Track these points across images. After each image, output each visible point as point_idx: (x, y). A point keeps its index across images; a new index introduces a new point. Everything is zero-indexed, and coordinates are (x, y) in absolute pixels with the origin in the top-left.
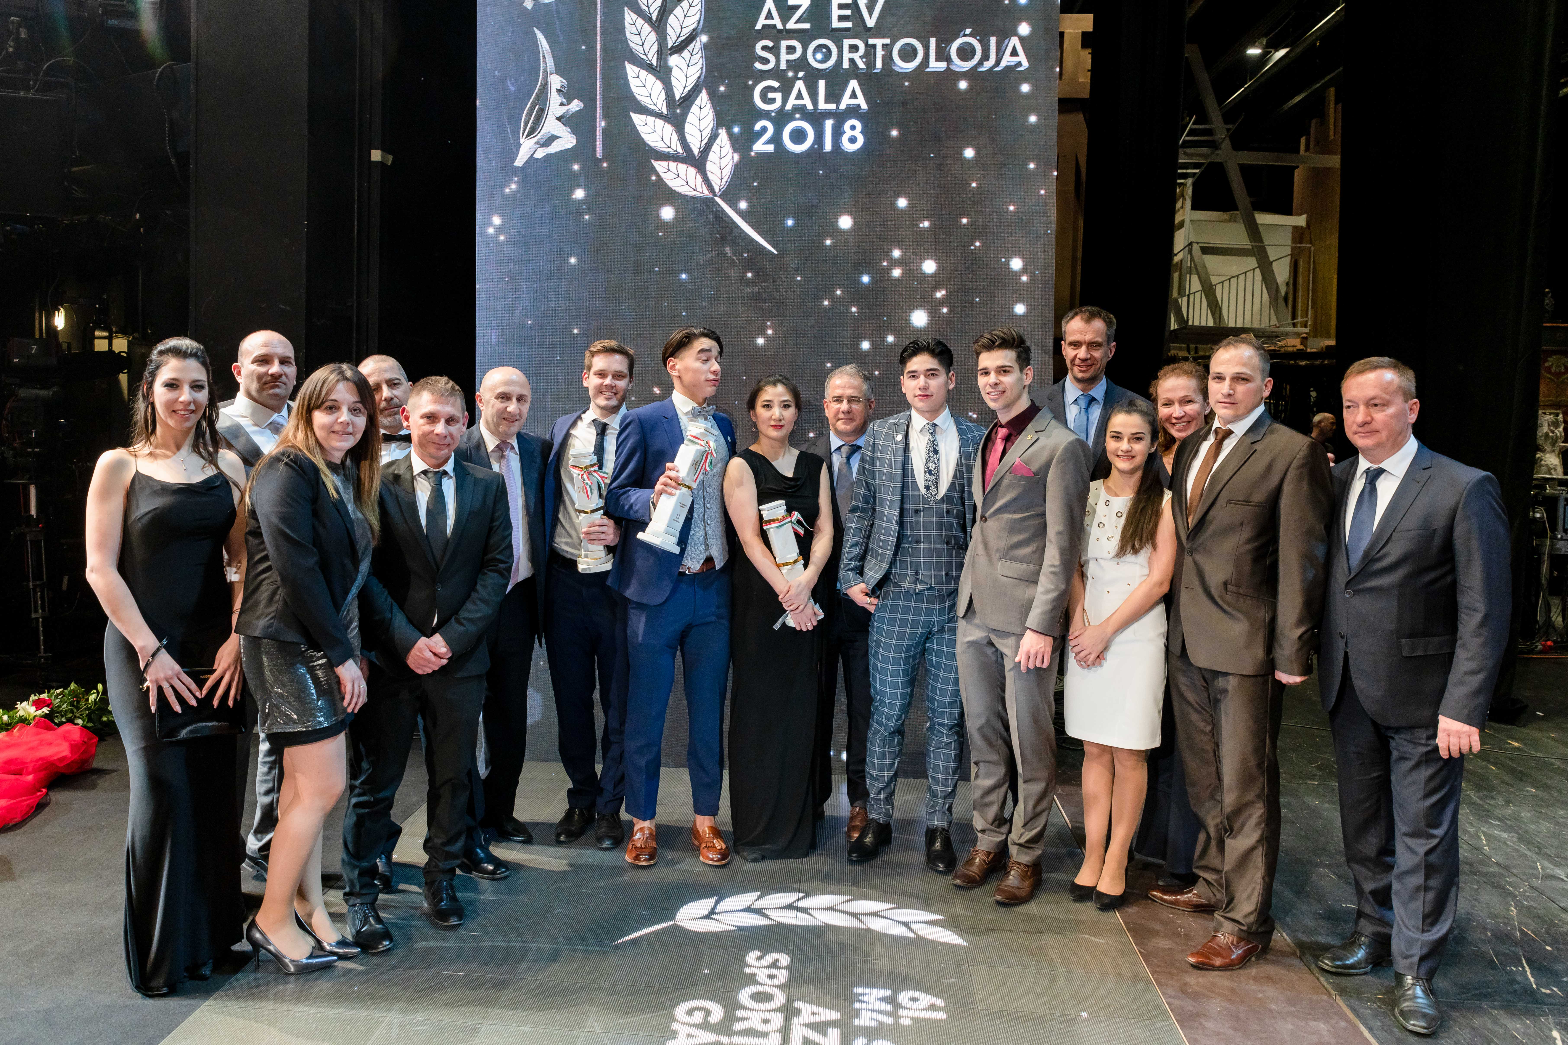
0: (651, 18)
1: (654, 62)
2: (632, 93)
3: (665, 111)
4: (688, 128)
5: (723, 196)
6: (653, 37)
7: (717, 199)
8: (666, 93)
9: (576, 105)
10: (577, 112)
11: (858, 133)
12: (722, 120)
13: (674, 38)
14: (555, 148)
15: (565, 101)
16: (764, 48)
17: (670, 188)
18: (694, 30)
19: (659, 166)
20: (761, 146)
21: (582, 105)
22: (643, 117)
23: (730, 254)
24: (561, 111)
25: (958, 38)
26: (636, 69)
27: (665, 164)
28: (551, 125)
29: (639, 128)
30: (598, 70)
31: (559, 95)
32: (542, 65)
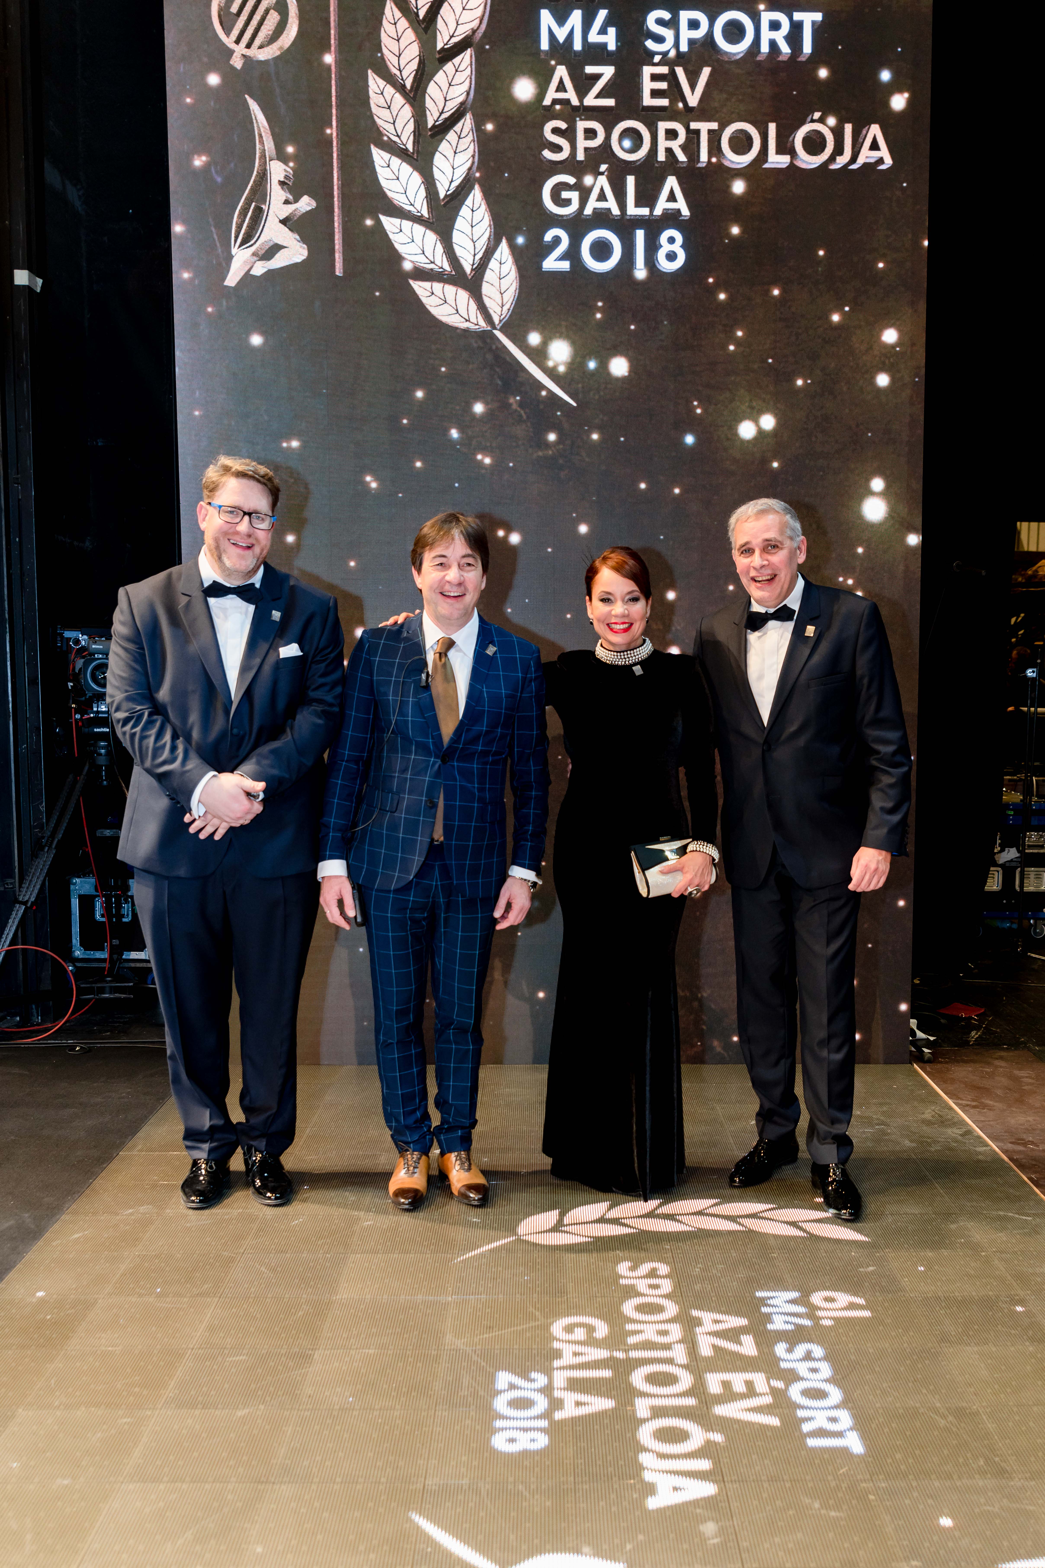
0: (404, 86)
1: (410, 147)
2: (381, 187)
3: (425, 213)
4: (457, 237)
5: (506, 328)
6: (408, 111)
7: (498, 333)
8: (427, 189)
11: (678, 247)
12: (501, 227)
13: (436, 115)
16: (555, 131)
17: (434, 317)
18: (462, 104)
19: (420, 288)
20: (553, 263)
22: (397, 221)
23: (515, 405)
25: (802, 123)
26: (386, 156)
27: (427, 285)
29: (391, 236)
30: (335, 155)
31: (282, 188)
32: (258, 146)
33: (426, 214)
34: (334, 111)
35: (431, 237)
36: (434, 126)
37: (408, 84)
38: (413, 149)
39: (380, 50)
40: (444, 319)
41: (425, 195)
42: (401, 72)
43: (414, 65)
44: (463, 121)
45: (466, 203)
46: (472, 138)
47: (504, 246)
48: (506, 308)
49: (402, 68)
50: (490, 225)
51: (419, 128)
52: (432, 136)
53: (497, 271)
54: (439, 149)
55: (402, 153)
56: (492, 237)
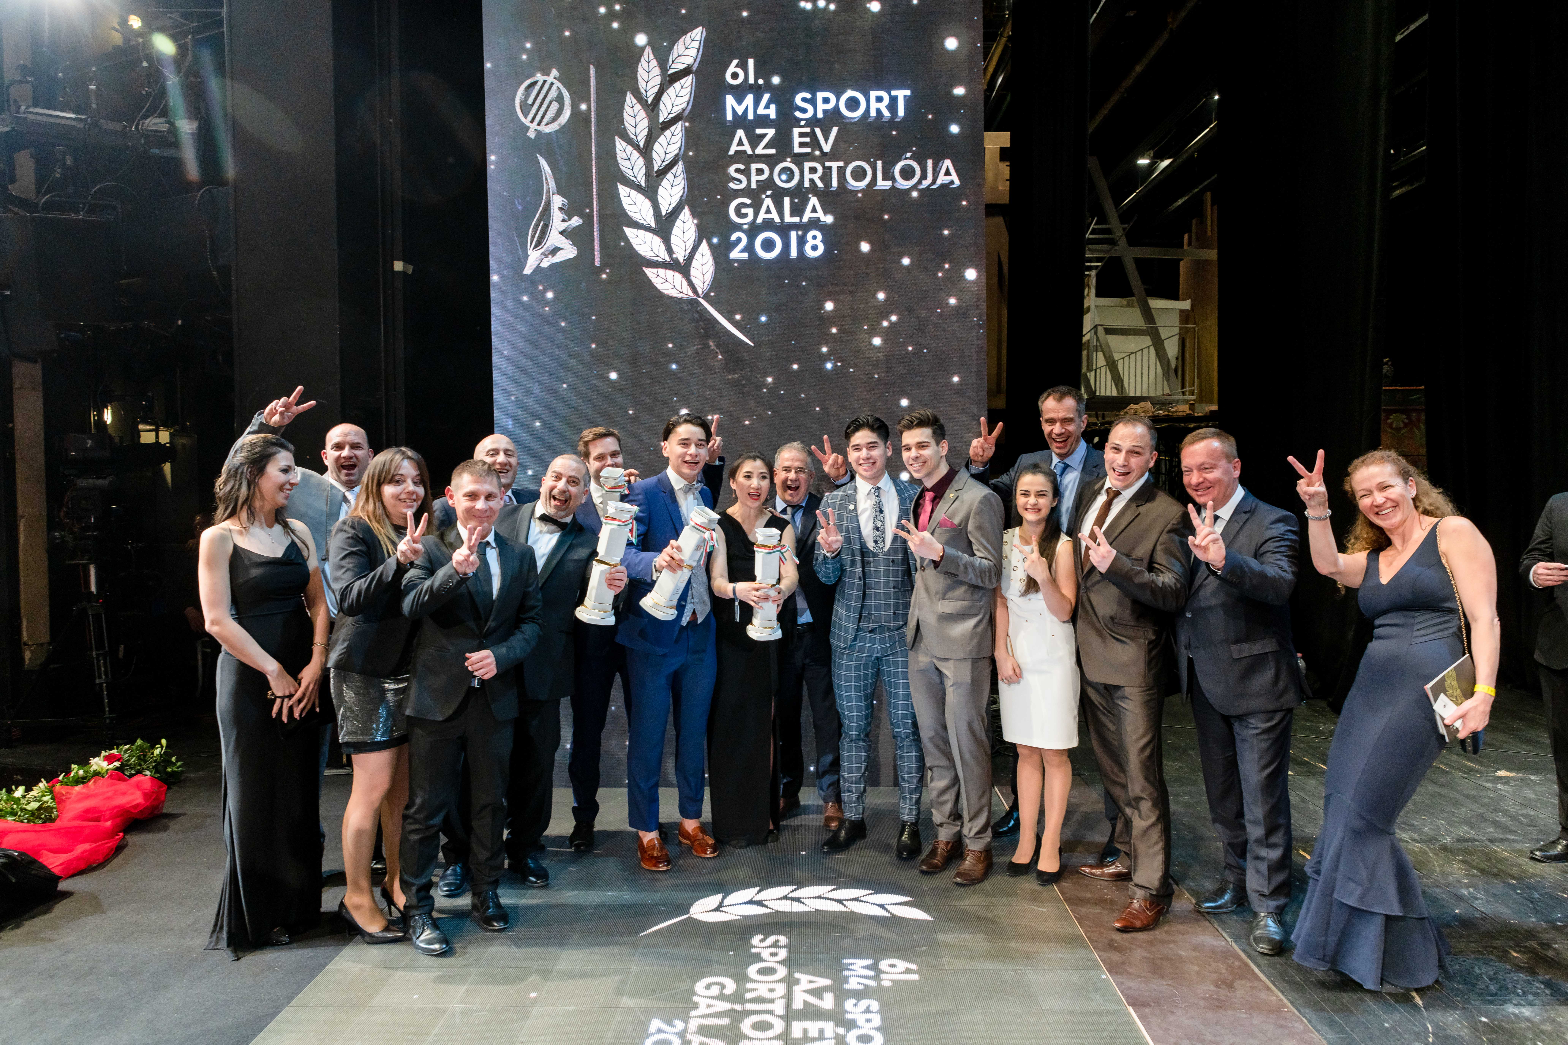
0: (639, 146)
1: (643, 184)
2: (624, 210)
3: (653, 225)
4: (673, 239)
5: (706, 297)
6: (641, 161)
7: (701, 300)
8: (654, 210)
9: (576, 221)
10: (577, 227)
11: (818, 242)
12: (702, 234)
13: (659, 163)
14: (559, 258)
15: (566, 217)
16: (737, 171)
17: (659, 291)
18: (676, 155)
19: (650, 272)
20: (736, 254)
21: (581, 221)
22: (634, 231)
23: (713, 347)
24: (563, 226)
25: (900, 160)
26: (628, 190)
27: (655, 270)
28: (554, 239)
29: (631, 240)
30: (594, 190)
31: (561, 212)
32: (545, 186)
34: (594, 163)
35: (657, 240)
36: (658, 170)
38: (645, 185)
39: (623, 124)
40: (666, 292)
41: (653, 213)
42: (636, 137)
44: (676, 166)
45: (680, 218)
46: (683, 177)
47: (704, 245)
48: (706, 284)
49: (637, 135)
50: (695, 231)
51: (648, 171)
52: (657, 176)
53: (700, 260)
54: (662, 184)
56: (696, 239)
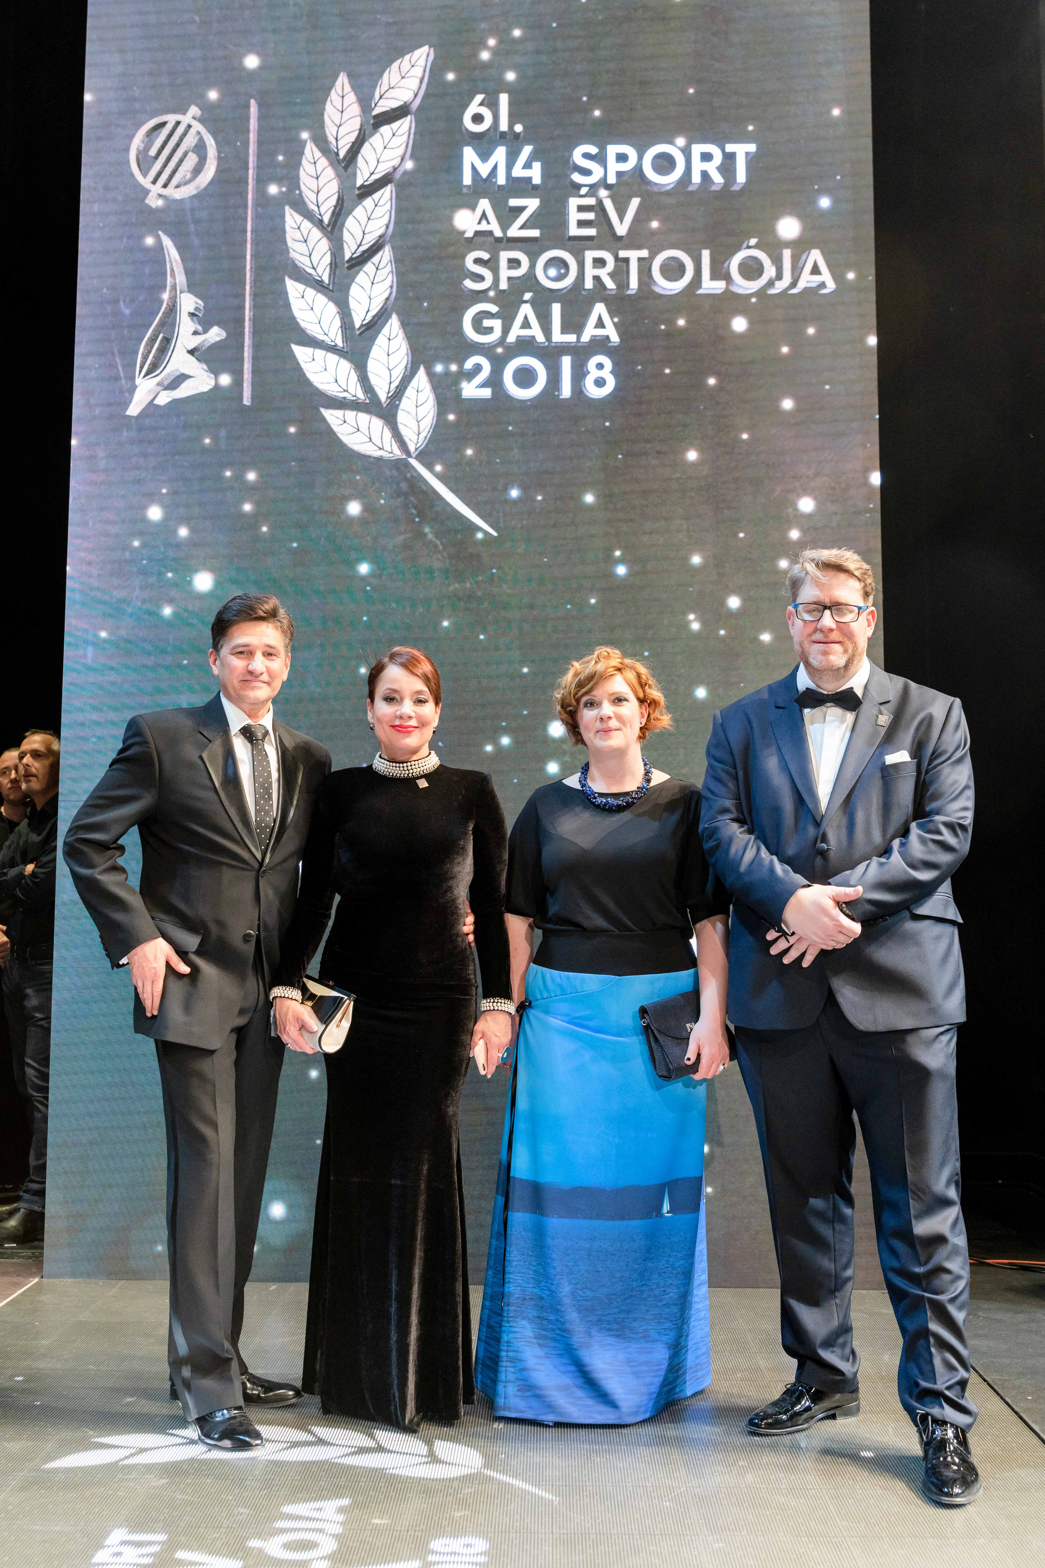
2: (293, 318)
5: (421, 457)
9: (216, 334)
10: (216, 343)
11: (607, 373)
12: (419, 358)
14: (185, 391)
15: (200, 328)
16: (478, 261)
20: (473, 389)
21: (223, 335)
23: (430, 536)
24: (194, 341)
25: (739, 250)
28: (180, 361)
30: (248, 288)
31: (192, 320)
32: (169, 279)
33: (340, 344)
34: (249, 246)
35: (345, 366)
36: (351, 259)
37: (326, 219)
38: (329, 281)
41: (340, 325)
42: (319, 207)
43: (333, 201)
44: (380, 253)
45: (383, 332)
46: (390, 269)
49: (320, 204)
50: (407, 354)
51: (335, 260)
54: (357, 280)
55: (318, 285)
56: (409, 366)
